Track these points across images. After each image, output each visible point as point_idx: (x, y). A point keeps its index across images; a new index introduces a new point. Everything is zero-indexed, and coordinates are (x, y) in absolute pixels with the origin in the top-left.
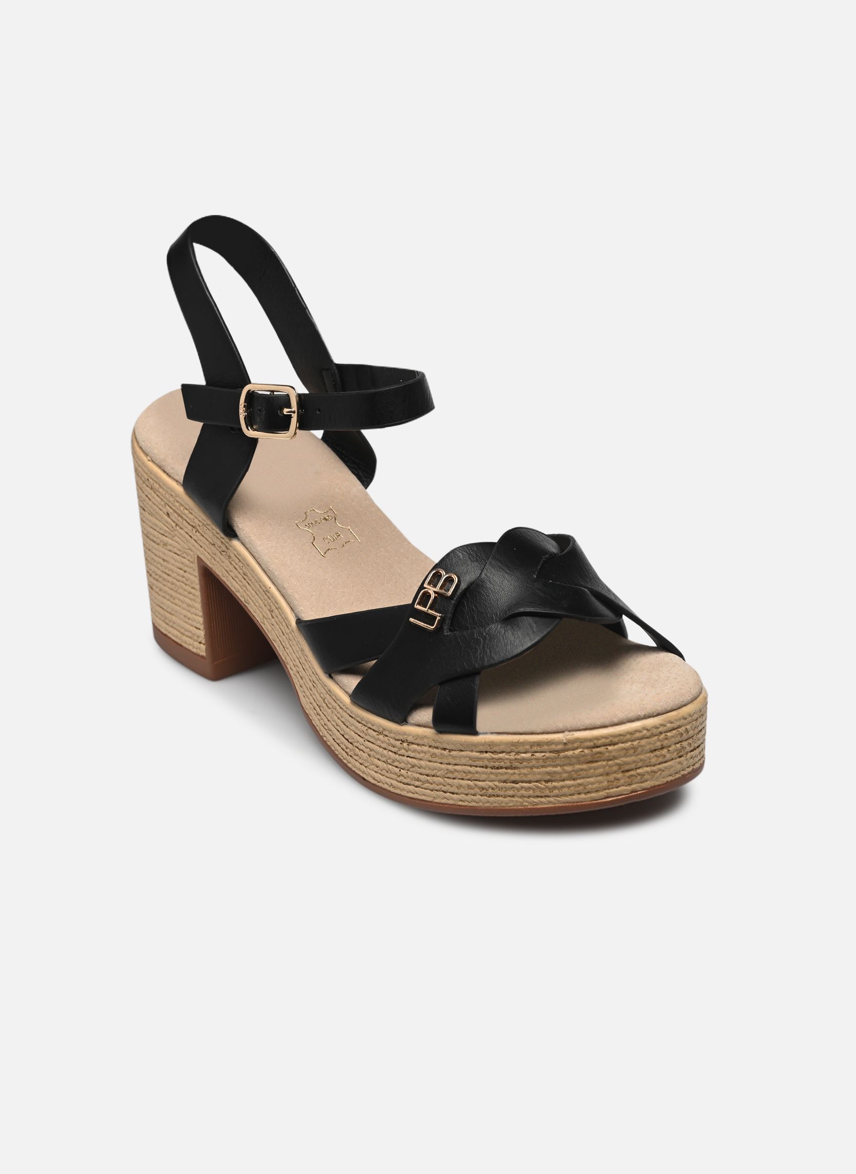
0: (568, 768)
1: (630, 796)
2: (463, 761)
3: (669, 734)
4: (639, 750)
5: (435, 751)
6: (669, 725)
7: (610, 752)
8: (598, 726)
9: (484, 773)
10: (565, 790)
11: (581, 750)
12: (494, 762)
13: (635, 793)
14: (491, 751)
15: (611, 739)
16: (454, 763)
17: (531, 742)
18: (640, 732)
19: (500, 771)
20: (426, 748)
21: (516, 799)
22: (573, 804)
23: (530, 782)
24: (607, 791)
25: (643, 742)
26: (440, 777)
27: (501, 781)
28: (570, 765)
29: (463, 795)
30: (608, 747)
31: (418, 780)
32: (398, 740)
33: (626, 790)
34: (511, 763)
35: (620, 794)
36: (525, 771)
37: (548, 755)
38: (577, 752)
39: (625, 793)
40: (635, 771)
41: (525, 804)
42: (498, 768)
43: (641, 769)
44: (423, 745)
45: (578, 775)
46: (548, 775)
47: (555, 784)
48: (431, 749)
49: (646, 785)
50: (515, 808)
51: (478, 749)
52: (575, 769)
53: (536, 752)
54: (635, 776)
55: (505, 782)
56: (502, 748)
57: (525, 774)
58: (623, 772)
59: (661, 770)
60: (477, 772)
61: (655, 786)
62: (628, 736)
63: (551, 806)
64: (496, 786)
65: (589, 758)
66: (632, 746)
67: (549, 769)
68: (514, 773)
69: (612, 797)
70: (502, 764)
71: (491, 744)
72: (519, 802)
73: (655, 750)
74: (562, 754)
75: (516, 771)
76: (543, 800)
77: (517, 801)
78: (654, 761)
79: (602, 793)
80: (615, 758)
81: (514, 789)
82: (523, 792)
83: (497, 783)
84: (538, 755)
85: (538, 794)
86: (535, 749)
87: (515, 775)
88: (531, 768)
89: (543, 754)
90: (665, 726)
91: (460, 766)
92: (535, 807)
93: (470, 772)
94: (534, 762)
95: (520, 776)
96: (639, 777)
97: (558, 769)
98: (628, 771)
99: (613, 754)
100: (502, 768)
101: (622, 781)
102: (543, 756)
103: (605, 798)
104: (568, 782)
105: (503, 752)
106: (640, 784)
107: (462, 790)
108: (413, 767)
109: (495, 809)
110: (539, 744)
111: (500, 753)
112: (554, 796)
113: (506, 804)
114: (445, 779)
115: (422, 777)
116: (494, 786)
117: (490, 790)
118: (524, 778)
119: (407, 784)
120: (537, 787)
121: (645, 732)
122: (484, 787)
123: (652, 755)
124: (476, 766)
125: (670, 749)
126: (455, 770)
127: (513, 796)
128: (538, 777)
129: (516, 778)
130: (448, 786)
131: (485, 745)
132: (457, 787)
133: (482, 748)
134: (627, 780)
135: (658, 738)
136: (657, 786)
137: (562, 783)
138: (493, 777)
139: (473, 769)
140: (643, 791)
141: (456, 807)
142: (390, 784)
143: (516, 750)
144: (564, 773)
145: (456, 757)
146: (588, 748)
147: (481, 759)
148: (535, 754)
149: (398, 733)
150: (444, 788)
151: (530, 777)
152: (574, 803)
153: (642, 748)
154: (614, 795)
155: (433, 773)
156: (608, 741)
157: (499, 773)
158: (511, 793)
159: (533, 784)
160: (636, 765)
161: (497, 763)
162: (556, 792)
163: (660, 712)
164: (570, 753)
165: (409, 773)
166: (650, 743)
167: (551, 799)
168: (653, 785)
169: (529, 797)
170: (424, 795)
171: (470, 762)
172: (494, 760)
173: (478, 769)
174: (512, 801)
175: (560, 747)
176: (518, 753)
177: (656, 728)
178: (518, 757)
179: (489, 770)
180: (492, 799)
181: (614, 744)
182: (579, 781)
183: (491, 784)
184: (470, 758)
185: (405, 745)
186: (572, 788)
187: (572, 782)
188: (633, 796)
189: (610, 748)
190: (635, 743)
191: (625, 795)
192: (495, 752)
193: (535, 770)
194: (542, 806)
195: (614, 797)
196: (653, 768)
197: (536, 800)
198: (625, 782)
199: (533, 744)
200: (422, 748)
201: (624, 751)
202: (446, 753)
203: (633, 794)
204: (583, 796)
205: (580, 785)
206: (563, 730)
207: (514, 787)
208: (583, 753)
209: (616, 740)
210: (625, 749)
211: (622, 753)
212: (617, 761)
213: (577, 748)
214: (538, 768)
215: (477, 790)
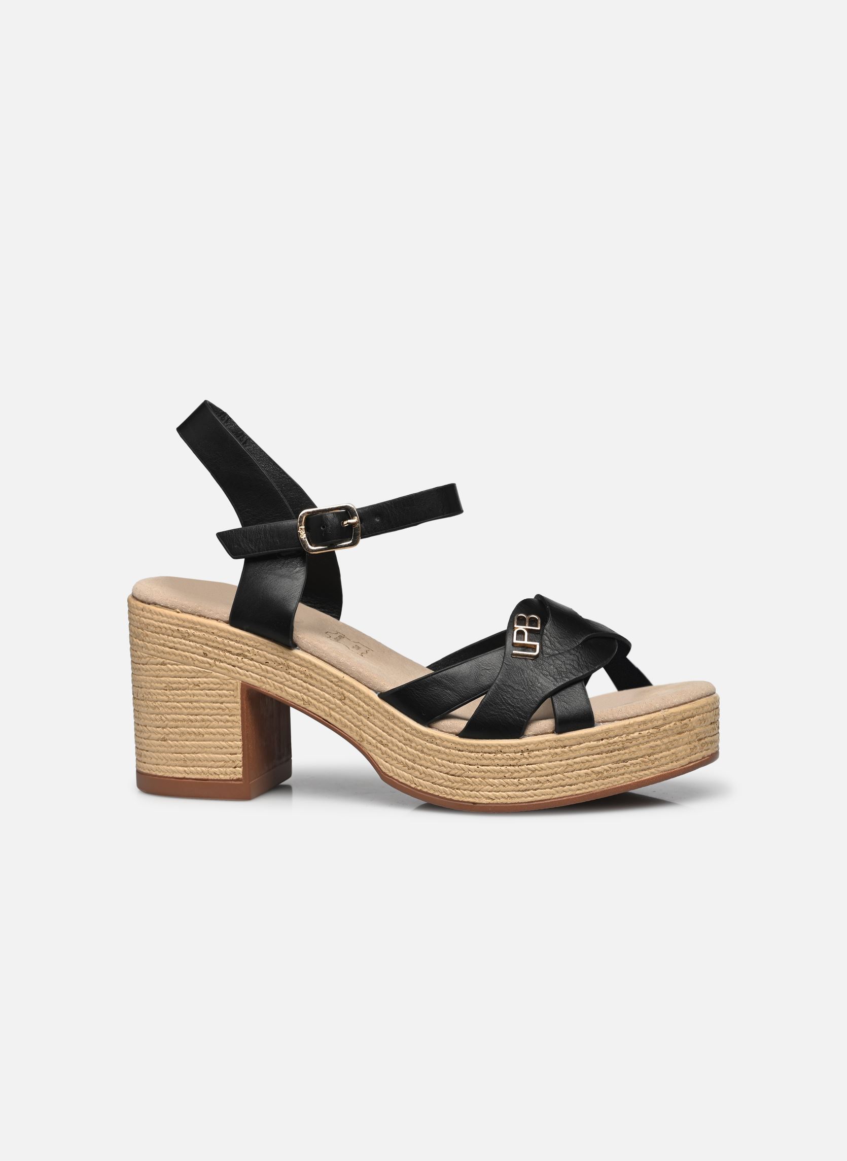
0: (666, 740)
2: (582, 752)
5: (556, 750)
7: (691, 723)
9: (600, 759)
10: (663, 761)
11: (674, 723)
12: (609, 747)
14: (607, 737)
15: (689, 712)
16: (574, 757)
17: (639, 722)
19: (613, 753)
20: (546, 751)
21: (627, 776)
22: (669, 772)
23: (636, 758)
26: (560, 774)
27: (613, 762)
28: (667, 737)
29: (581, 784)
30: (690, 719)
31: (539, 782)
32: (518, 752)
34: (623, 744)
36: (633, 749)
37: (651, 731)
38: (672, 724)
41: (634, 778)
42: (611, 752)
44: (544, 749)
45: (672, 745)
46: (651, 749)
47: (656, 756)
48: (552, 751)
50: (625, 784)
51: (596, 738)
52: (670, 740)
53: (642, 730)
55: (617, 762)
56: (616, 732)
57: (634, 752)
60: (594, 760)
62: (700, 711)
63: (652, 776)
64: (610, 768)
65: (680, 729)
67: (652, 744)
68: (625, 753)
70: (616, 747)
71: (607, 731)
72: (628, 778)
74: (662, 729)
75: (627, 751)
76: (646, 772)
77: (627, 777)
79: (687, 760)
80: (693, 729)
81: (625, 767)
82: (632, 768)
83: (610, 765)
84: (643, 733)
85: (644, 767)
86: (642, 727)
87: (626, 754)
88: (638, 745)
89: (647, 731)
91: (579, 758)
92: (640, 780)
93: (588, 761)
94: (641, 740)
95: (630, 754)
97: (659, 742)
99: (693, 725)
100: (614, 750)
101: (698, 748)
102: (648, 733)
104: (664, 753)
105: (616, 736)
107: (580, 779)
108: (533, 771)
109: (609, 790)
110: (644, 723)
111: (614, 737)
112: (654, 767)
113: (617, 782)
114: (565, 774)
115: (541, 779)
116: (609, 769)
117: (605, 773)
118: (633, 756)
119: (526, 790)
120: (643, 762)
122: (600, 771)
124: (593, 755)
126: (574, 763)
127: (623, 774)
128: (644, 752)
129: (627, 756)
130: (567, 780)
131: (601, 733)
132: (576, 778)
133: (600, 736)
137: (661, 755)
138: (608, 760)
139: (590, 758)
141: (574, 797)
142: (507, 797)
143: (628, 732)
144: (663, 745)
145: (576, 750)
146: (678, 721)
147: (598, 746)
148: (642, 732)
149: (520, 745)
150: (563, 783)
151: (638, 754)
154: (693, 761)
155: (553, 772)
157: (613, 755)
158: (622, 771)
159: (639, 759)
160: (705, 735)
161: (612, 747)
162: (657, 763)
164: (667, 726)
165: (528, 779)
167: (653, 770)
169: (636, 772)
170: (543, 795)
171: (589, 752)
172: (609, 745)
173: (595, 756)
174: (623, 778)
175: (660, 722)
176: (628, 734)
178: (629, 738)
179: (604, 755)
180: (606, 781)
181: (694, 717)
182: (673, 750)
183: (606, 767)
184: (589, 748)
185: (526, 754)
186: (667, 758)
187: (668, 753)
190: (704, 715)
192: (610, 737)
193: (641, 746)
194: (646, 778)
197: (642, 773)
199: (639, 724)
200: (542, 752)
202: (566, 749)
204: (675, 763)
206: (660, 709)
207: (625, 766)
208: (676, 726)
210: (698, 720)
211: (698, 724)
212: (695, 731)
213: (671, 722)
214: (643, 744)
215: (594, 776)
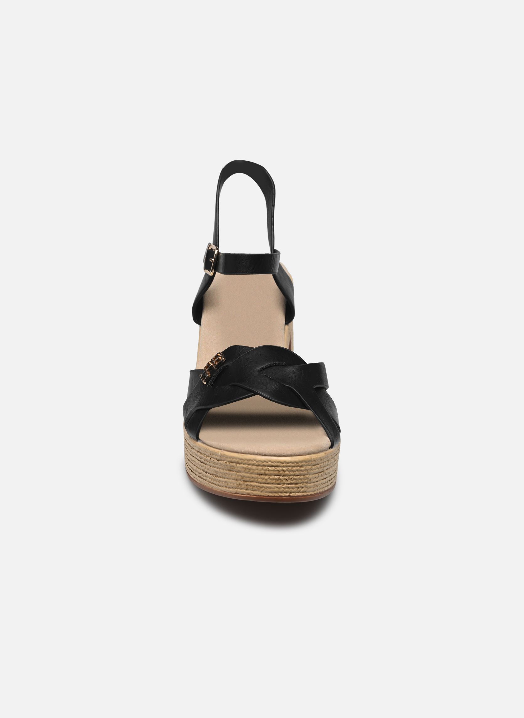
0: (222, 471)
1: (247, 496)
3: (270, 468)
4: (251, 471)
6: (270, 463)
7: (237, 467)
8: (235, 451)
11: (226, 462)
13: (250, 496)
15: (238, 460)
18: (252, 461)
24: (236, 490)
25: (254, 467)
28: (222, 469)
30: (237, 464)
33: (245, 492)
34: (205, 461)
35: (242, 493)
36: (208, 467)
39: (244, 494)
40: (249, 483)
43: (253, 483)
45: (225, 476)
46: (216, 473)
47: (218, 478)
49: (255, 493)
52: (224, 472)
53: (212, 457)
54: (249, 485)
58: (244, 481)
59: (264, 487)
61: (260, 496)
62: (246, 461)
65: (229, 468)
66: (247, 468)
67: (216, 469)
69: (238, 494)
70: (203, 460)
73: (261, 475)
74: (219, 462)
75: (206, 466)
76: (214, 486)
78: (260, 480)
79: (234, 490)
80: (239, 472)
82: (208, 479)
83: (202, 471)
85: (213, 482)
86: (211, 455)
88: (210, 466)
89: (214, 460)
90: (268, 463)
94: (211, 463)
95: (207, 469)
96: (251, 487)
97: (218, 470)
98: (246, 481)
99: (239, 469)
100: (203, 462)
101: (243, 486)
103: (235, 493)
104: (222, 479)
106: (252, 492)
110: (212, 453)
111: (202, 454)
112: (217, 485)
113: (204, 483)
118: (208, 471)
120: (212, 478)
121: (255, 462)
123: (259, 477)
125: (270, 477)
128: (212, 472)
134: (246, 486)
135: (263, 468)
136: (262, 496)
137: (220, 479)
140: (254, 496)
144: (221, 473)
146: (229, 462)
148: (211, 459)
151: (210, 471)
152: (224, 491)
153: (253, 471)
156: (236, 461)
158: (205, 478)
159: (211, 475)
160: (250, 480)
161: (201, 459)
162: (218, 483)
163: (267, 454)
164: (222, 462)
166: (258, 469)
168: (259, 495)
172: (201, 457)
174: (206, 483)
175: (219, 458)
176: (207, 456)
177: (261, 462)
178: (207, 459)
181: (240, 464)
182: (226, 480)
186: (223, 483)
188: (248, 497)
189: (238, 465)
190: (250, 466)
191: (245, 495)
193: (211, 468)
195: (240, 494)
196: (260, 485)
197: (212, 485)
198: (244, 487)
199: (210, 452)
201: (244, 469)
203: (249, 496)
205: (226, 482)
207: (206, 475)
208: (227, 464)
209: (240, 461)
210: (244, 468)
211: (243, 470)
212: (241, 474)
